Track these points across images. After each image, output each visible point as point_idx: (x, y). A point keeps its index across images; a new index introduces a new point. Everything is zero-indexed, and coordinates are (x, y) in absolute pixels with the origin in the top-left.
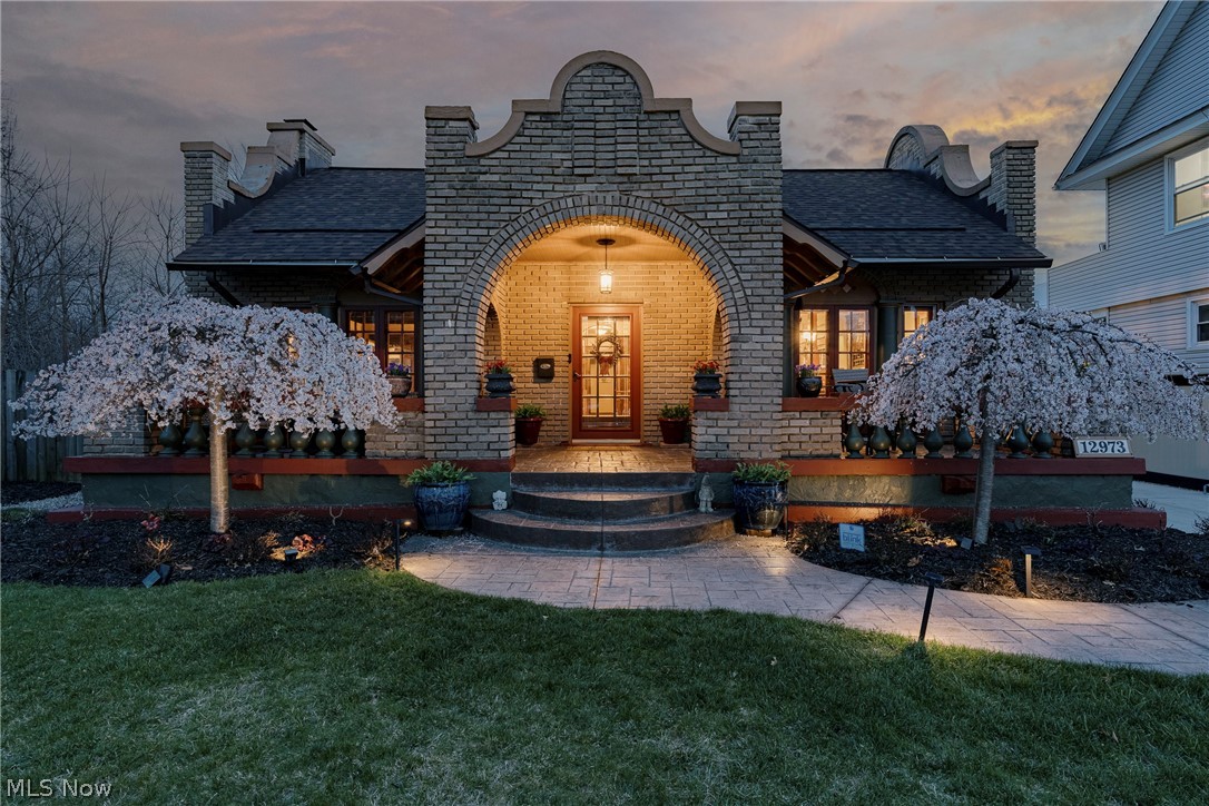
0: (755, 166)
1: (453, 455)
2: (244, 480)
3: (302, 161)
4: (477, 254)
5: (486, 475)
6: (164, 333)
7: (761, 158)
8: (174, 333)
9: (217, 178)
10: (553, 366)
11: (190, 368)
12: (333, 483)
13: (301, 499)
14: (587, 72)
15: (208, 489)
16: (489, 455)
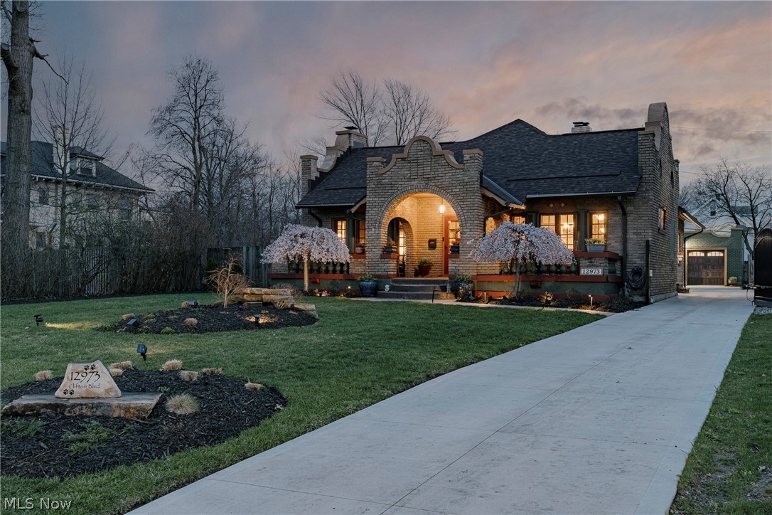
0: (468, 173)
1: (373, 273)
2: (314, 280)
3: (350, 147)
4: (381, 206)
5: (383, 280)
6: (293, 237)
7: (471, 169)
8: (295, 236)
9: (313, 168)
10: (436, 243)
11: (298, 245)
12: (339, 282)
13: (331, 287)
14: (416, 143)
15: (303, 282)
16: (384, 273)
